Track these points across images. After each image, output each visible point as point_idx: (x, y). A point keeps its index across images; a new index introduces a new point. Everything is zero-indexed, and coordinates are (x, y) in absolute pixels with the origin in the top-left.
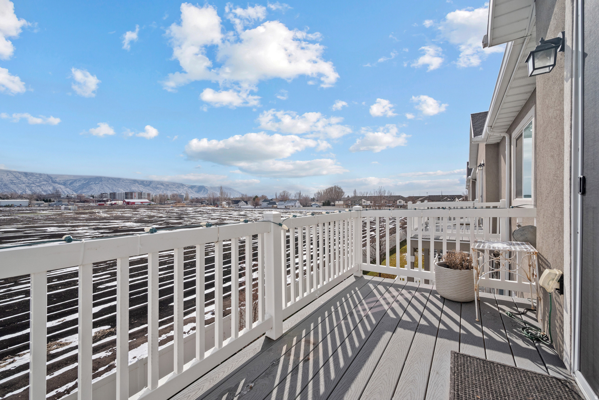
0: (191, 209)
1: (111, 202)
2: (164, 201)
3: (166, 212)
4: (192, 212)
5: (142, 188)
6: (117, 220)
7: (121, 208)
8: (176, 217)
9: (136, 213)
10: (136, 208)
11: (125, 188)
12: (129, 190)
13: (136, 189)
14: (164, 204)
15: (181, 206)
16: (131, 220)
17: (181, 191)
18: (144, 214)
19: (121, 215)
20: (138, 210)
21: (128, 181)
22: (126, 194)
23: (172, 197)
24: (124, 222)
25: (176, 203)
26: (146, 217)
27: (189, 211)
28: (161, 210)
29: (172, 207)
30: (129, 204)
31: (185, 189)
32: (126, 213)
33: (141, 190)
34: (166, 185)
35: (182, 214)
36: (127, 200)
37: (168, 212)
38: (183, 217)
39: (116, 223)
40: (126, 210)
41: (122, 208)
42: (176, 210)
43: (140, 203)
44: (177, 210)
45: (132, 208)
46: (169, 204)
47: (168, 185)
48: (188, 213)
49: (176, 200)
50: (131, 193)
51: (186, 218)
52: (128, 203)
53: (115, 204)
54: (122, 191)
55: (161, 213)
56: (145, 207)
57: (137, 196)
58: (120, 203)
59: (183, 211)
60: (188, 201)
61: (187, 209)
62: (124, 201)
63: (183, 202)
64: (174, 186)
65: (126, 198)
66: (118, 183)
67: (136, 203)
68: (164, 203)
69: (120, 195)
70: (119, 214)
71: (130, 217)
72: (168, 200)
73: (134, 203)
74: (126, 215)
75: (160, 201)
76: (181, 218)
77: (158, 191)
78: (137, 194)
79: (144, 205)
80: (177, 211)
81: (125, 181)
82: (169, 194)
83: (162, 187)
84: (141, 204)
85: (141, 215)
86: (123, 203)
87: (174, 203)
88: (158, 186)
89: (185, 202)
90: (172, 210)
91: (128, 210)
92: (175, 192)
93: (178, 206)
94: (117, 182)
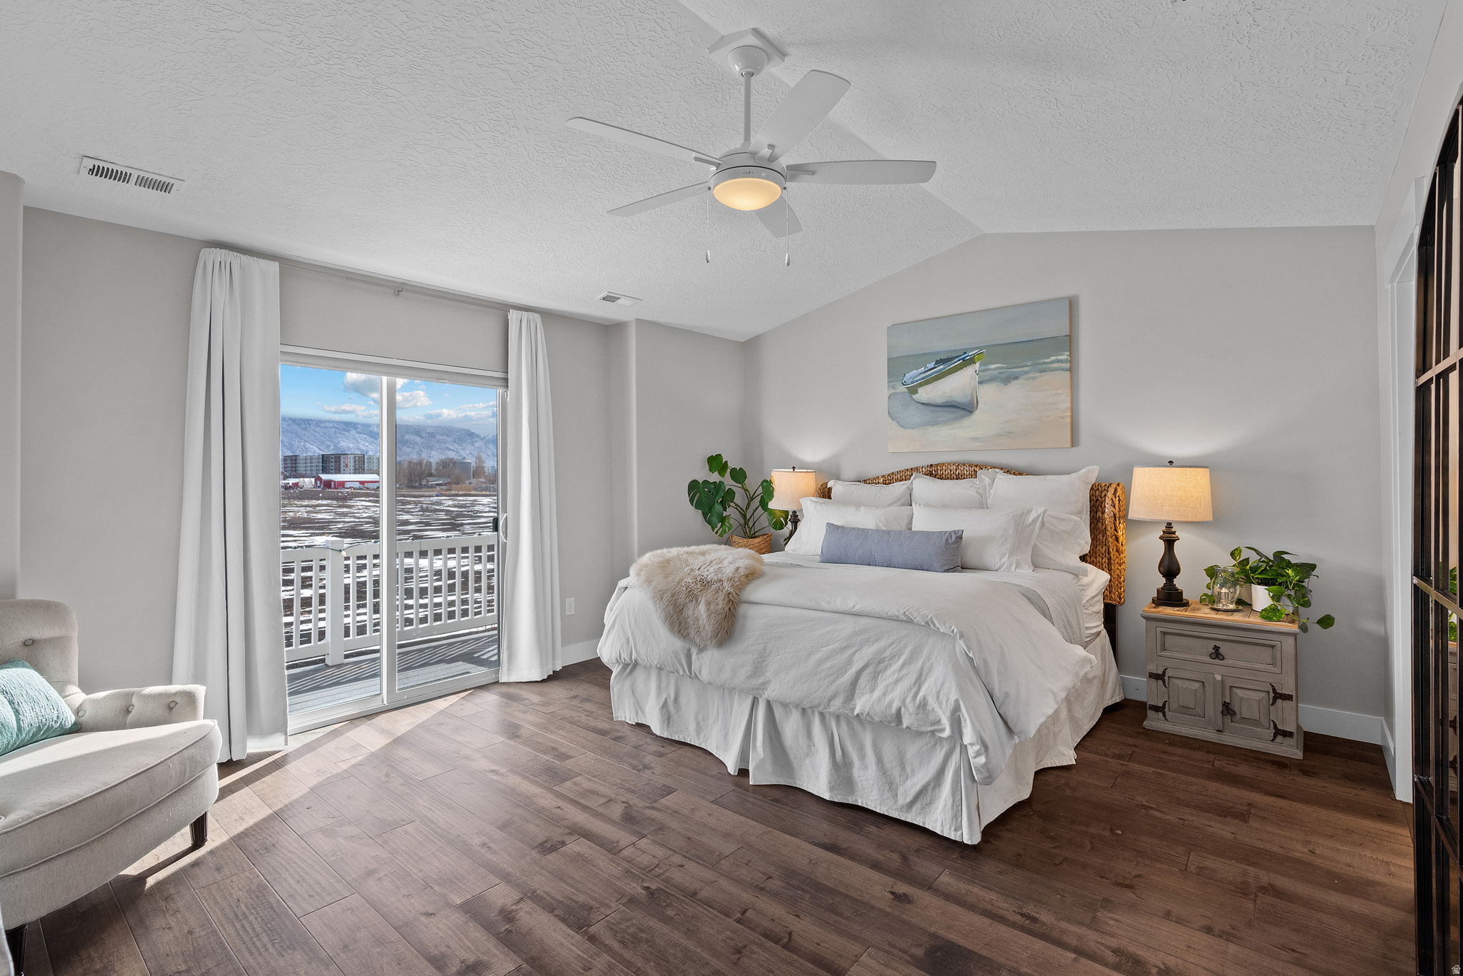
0: (486, 500)
1: (286, 482)
2: (420, 480)
3: (423, 510)
5: (367, 444)
6: (294, 529)
7: (308, 499)
8: (443, 524)
9: (345, 510)
10: (345, 499)
11: (322, 443)
12: (332, 447)
13: (351, 445)
14: (421, 486)
15: (461, 493)
16: (330, 529)
17: (468, 452)
18: (365, 515)
19: (305, 515)
20: (350, 503)
21: (331, 425)
22: (325, 459)
23: (441, 468)
24: (313, 535)
25: (449, 483)
26: (367, 523)
27: (481, 508)
28: (409, 503)
29: (437, 496)
30: (330, 487)
31: (477, 445)
32: (319, 512)
33: (364, 448)
34: (429, 433)
35: (461, 515)
36: (324, 477)
37: (427, 510)
38: (462, 524)
39: (291, 536)
41: (312, 499)
42: (448, 503)
43: (357, 485)
44: (450, 503)
45: (337, 499)
46: (432, 487)
47: (432, 435)
48: (478, 512)
49: (449, 477)
50: (337, 458)
51: (468, 527)
52: (328, 484)
53: (296, 485)
54: (315, 450)
55: (407, 512)
56: (368, 495)
57: (352, 464)
58: (308, 482)
59: (465, 507)
60: (483, 480)
61: (476, 501)
62: (318, 479)
63: (467, 482)
64: (448, 436)
65: (325, 471)
66: (305, 429)
67: (348, 485)
68: (420, 484)
69: (309, 461)
70: (302, 513)
71: (329, 522)
72: (431, 475)
73: (342, 484)
74: (320, 516)
75: (410, 481)
76: (454, 527)
77: (408, 450)
78: (352, 460)
79: (368, 489)
80: (449, 506)
81: (322, 425)
82: (435, 457)
83: (418, 439)
84: (361, 486)
85: (355, 517)
86: (316, 483)
87: (445, 485)
88: (407, 437)
89: (474, 481)
90: (438, 503)
91: (325, 502)
92: (452, 455)
93: (453, 492)
94: (303, 426)
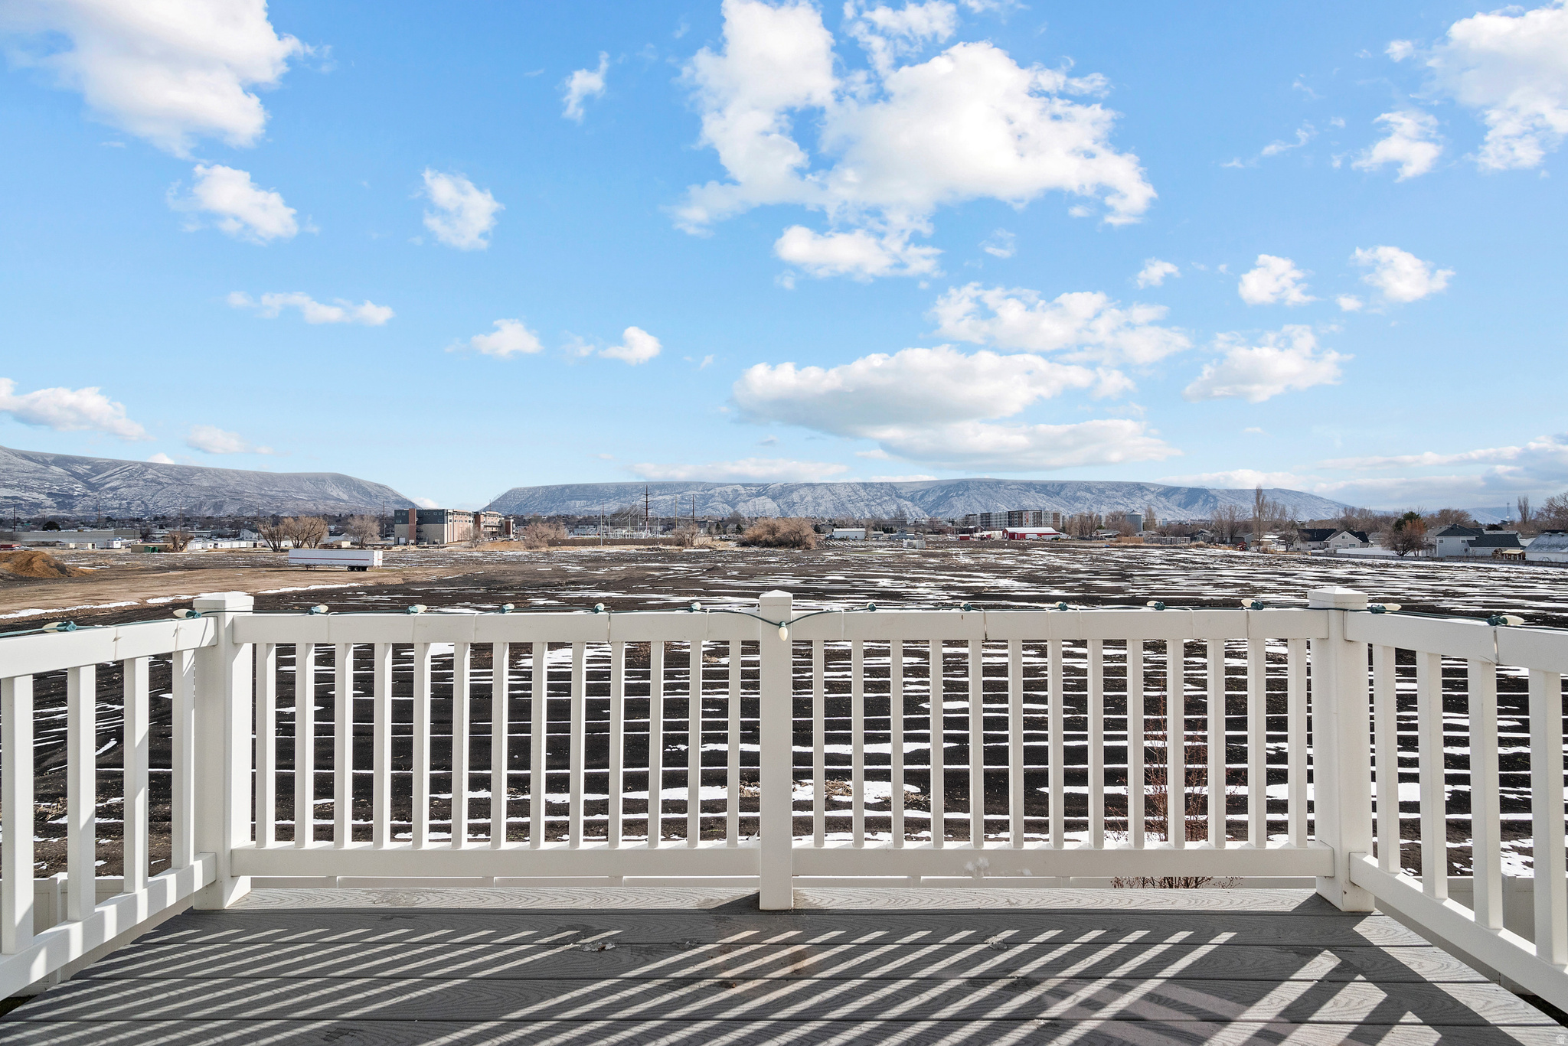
0: (1158, 552)
1: (982, 534)
2: (1090, 532)
3: (1092, 560)
4: (1159, 561)
5: (1044, 502)
6: (984, 572)
7: (997, 548)
8: (1112, 574)
9: (1025, 557)
10: (1025, 548)
11: (1009, 502)
12: (1017, 505)
13: (1032, 503)
14: (1091, 539)
15: (1130, 544)
16: (1012, 574)
17: (1137, 505)
18: (1040, 563)
19: (994, 561)
20: (1029, 552)
21: (1016, 487)
22: (1010, 515)
23: (1111, 521)
24: (998, 577)
25: (1118, 535)
26: (1042, 570)
27: (1152, 560)
28: (1080, 553)
29: (1107, 547)
30: (1014, 539)
31: (1147, 498)
32: (1004, 559)
33: (1042, 505)
34: (1099, 489)
35: (1130, 566)
36: (1010, 530)
37: (1097, 560)
38: (1132, 576)
39: (982, 578)
40: (1005, 550)
41: (1000, 548)
42: (1117, 554)
43: (1036, 537)
44: (1120, 554)
45: (1018, 548)
46: (1102, 539)
47: (1102, 491)
48: (1148, 563)
49: (1119, 529)
50: (1020, 514)
51: (1138, 578)
52: (1012, 536)
53: (989, 536)
54: (1004, 508)
55: (1078, 561)
56: (1044, 545)
57: (1032, 519)
58: (997, 535)
59: (1135, 559)
60: (1154, 532)
61: (1146, 552)
62: (1005, 531)
63: (1137, 534)
64: (1117, 491)
65: (1011, 525)
66: (996, 492)
67: (1028, 537)
68: (1091, 536)
69: (998, 517)
70: (992, 559)
71: (1012, 568)
72: (1100, 527)
73: (1023, 536)
74: (1004, 562)
75: (1082, 533)
76: (1124, 577)
77: (1080, 506)
78: (1032, 516)
79: (1044, 540)
80: (1118, 557)
81: (1009, 487)
82: (1104, 511)
83: (1088, 495)
84: (1039, 538)
85: (1032, 564)
86: (1003, 535)
87: (1115, 537)
88: (1078, 494)
89: (1144, 533)
90: (1107, 554)
91: (1009, 551)
92: (1121, 508)
93: (1123, 544)
94: (995, 489)
